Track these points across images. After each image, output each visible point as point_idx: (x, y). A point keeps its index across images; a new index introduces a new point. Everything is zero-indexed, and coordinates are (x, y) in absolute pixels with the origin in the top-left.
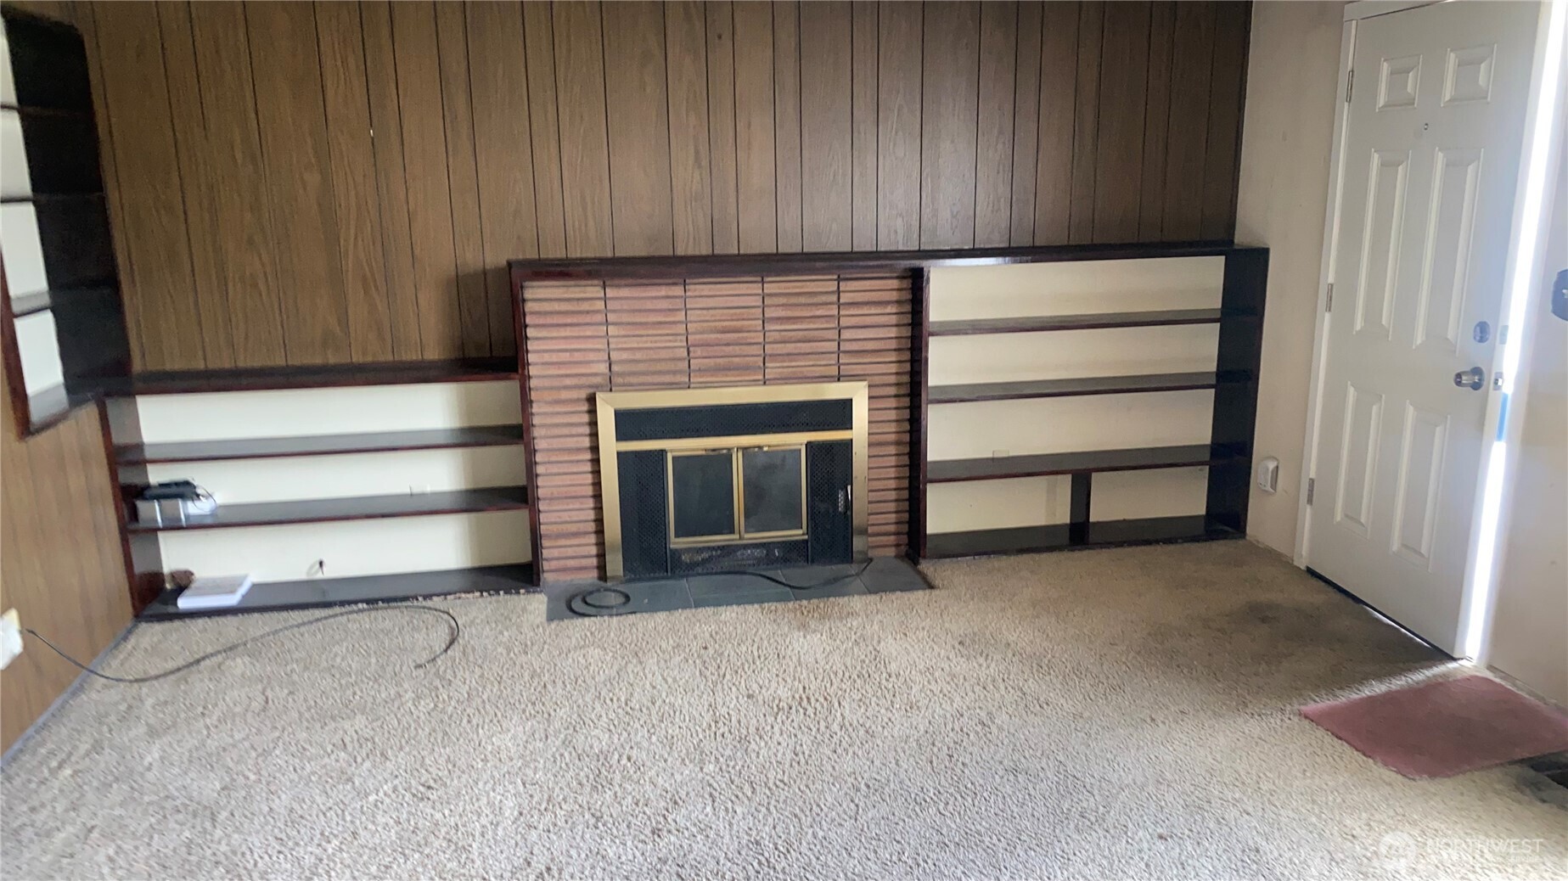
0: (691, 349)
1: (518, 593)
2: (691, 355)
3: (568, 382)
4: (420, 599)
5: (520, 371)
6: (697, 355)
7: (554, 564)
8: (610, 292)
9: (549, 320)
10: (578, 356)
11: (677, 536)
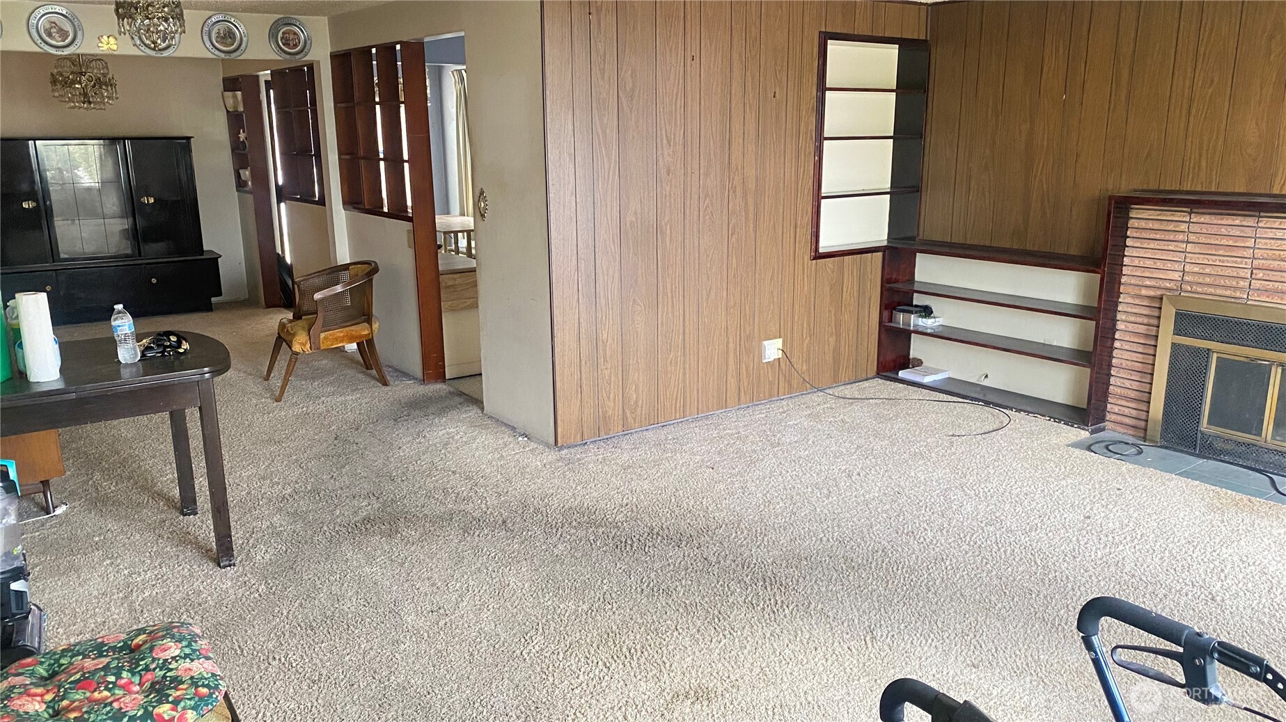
0: (1254, 271)
1: (1072, 426)
2: (1253, 276)
3: (1148, 283)
4: (1014, 410)
5: (1102, 268)
6: (1258, 277)
7: (1113, 417)
8: (1195, 218)
9: (1144, 235)
10: (1159, 264)
11: (1209, 423)
